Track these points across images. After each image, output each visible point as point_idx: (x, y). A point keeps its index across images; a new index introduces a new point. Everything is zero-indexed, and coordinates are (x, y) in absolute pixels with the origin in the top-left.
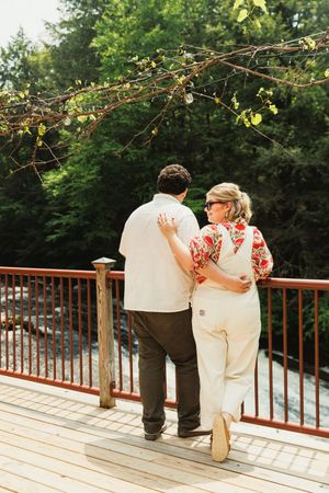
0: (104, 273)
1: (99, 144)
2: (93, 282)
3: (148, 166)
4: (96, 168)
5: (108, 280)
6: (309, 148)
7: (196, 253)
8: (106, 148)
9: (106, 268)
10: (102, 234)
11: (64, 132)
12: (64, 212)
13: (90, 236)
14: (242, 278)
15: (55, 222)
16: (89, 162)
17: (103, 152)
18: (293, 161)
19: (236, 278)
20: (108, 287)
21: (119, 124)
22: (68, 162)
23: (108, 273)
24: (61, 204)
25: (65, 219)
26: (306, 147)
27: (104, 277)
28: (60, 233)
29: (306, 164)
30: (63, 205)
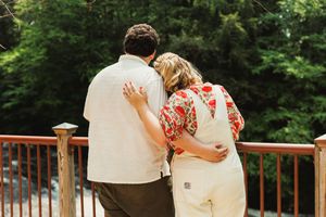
0: (65, 139)
1: (46, 31)
2: (54, 148)
3: (85, 49)
4: (44, 50)
5: (70, 146)
6: (208, 37)
7: (167, 127)
8: (52, 34)
9: (68, 134)
10: (49, 102)
11: (18, 21)
12: (18, 84)
13: (39, 104)
14: (218, 147)
15: (10, 93)
16: (38, 45)
17: (49, 36)
18: (197, 47)
19: (212, 147)
20: (70, 153)
21: (62, 16)
22: (21, 45)
23: (69, 140)
24: (16, 78)
25: (18, 91)
26: (206, 37)
27: (65, 144)
28: (14, 102)
29: (206, 49)
30: (16, 79)
